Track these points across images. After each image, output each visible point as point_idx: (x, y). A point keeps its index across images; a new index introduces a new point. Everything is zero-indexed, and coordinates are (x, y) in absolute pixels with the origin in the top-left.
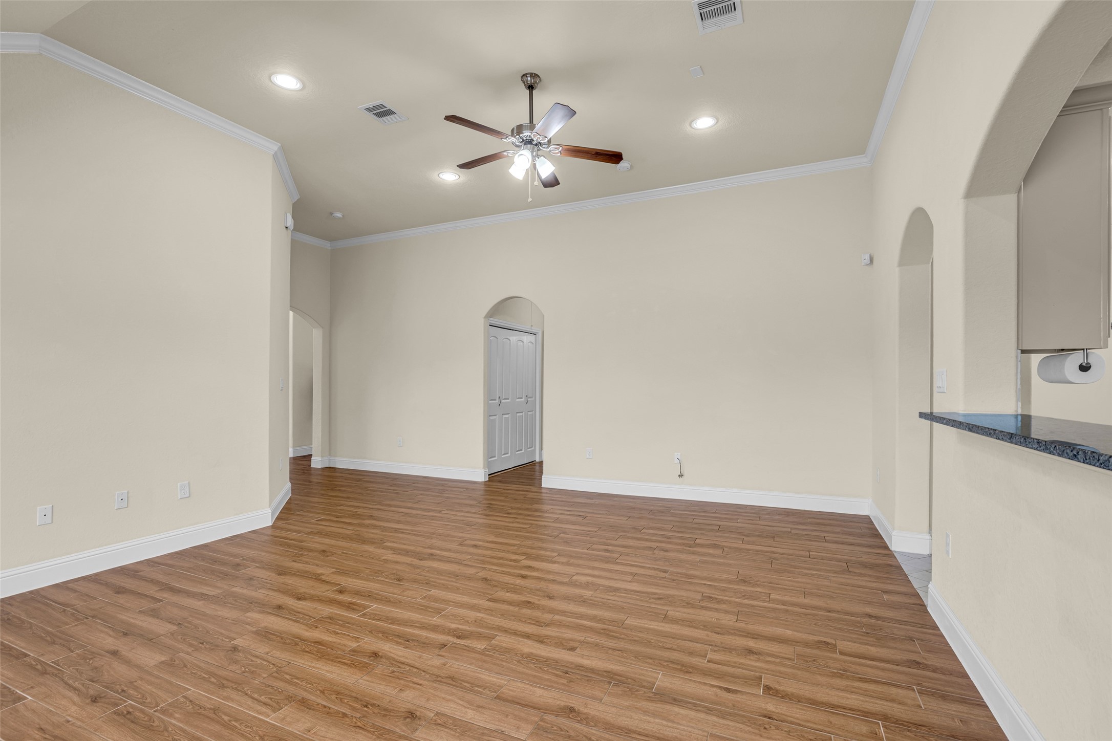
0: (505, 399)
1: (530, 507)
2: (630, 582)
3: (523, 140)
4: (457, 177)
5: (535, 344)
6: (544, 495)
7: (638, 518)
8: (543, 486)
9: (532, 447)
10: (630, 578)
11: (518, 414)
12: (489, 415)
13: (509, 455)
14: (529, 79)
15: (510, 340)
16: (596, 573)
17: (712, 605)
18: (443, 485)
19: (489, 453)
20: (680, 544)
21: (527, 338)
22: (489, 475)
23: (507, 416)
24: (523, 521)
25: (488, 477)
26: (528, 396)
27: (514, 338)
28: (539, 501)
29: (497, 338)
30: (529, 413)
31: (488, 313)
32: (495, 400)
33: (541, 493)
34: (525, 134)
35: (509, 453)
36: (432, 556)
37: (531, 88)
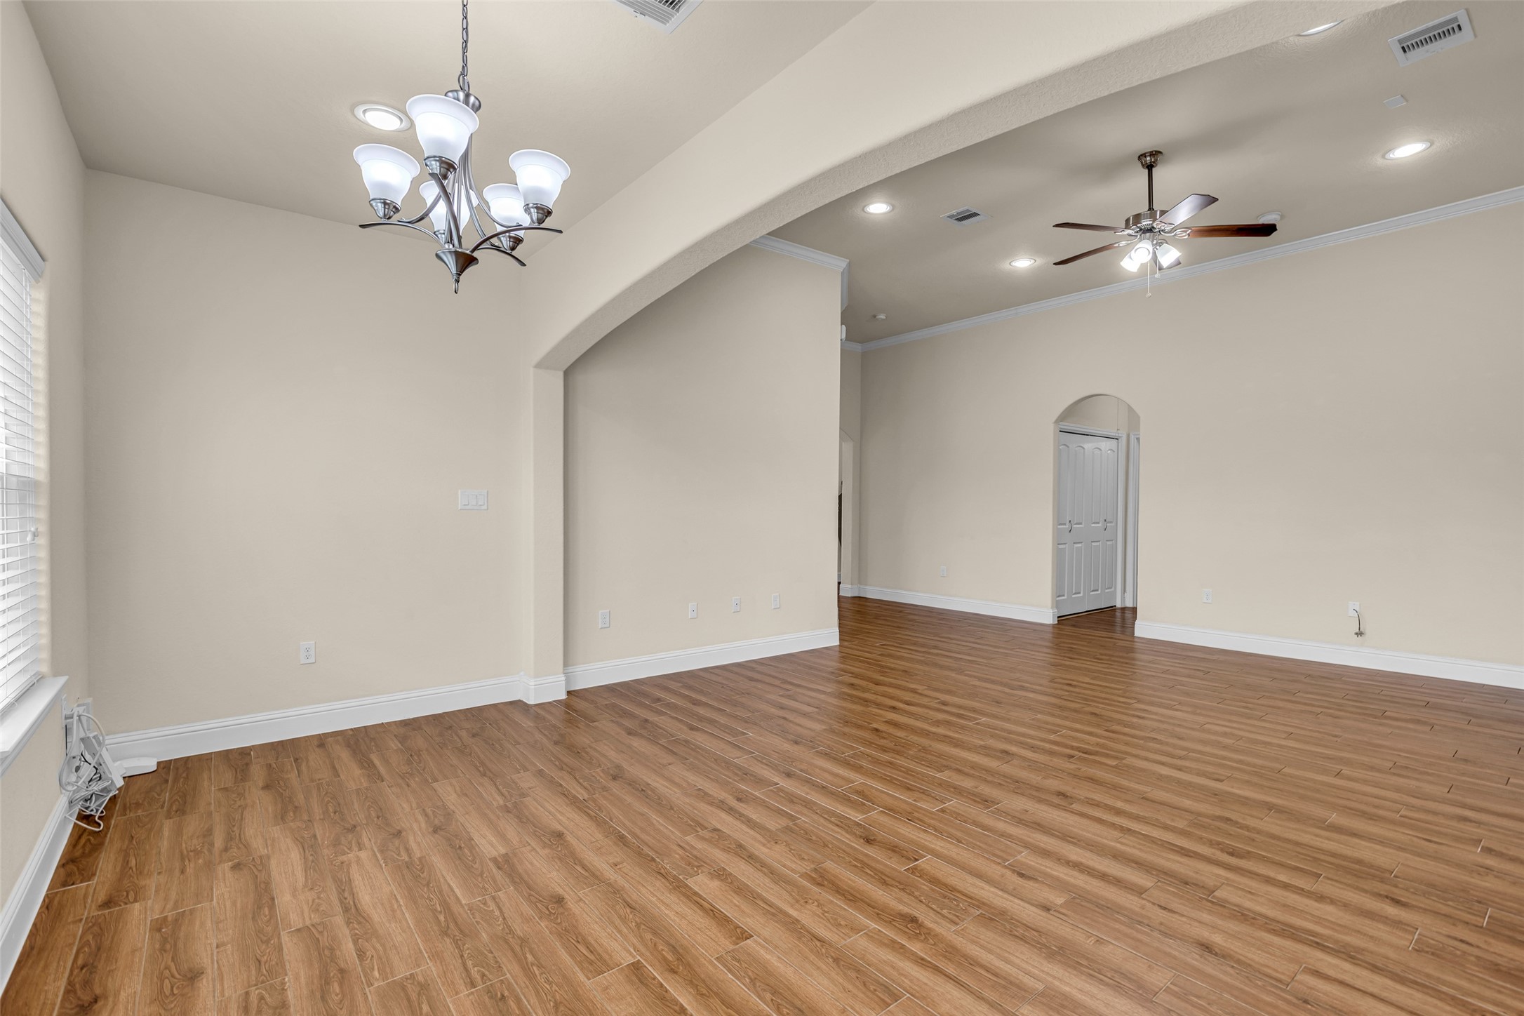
0: (1076, 524)
1: (1125, 655)
2: (1284, 739)
3: (1141, 230)
4: (1033, 261)
5: (1116, 451)
6: (1136, 644)
7: (1289, 681)
8: (1135, 635)
9: (1111, 588)
10: (1284, 736)
11: (1094, 544)
12: (1058, 543)
13: (1081, 595)
14: (1148, 158)
15: (1083, 448)
16: (1235, 725)
17: (1409, 774)
18: (1002, 624)
19: (1058, 593)
20: (1359, 714)
21: (1105, 445)
22: (1058, 617)
23: (1079, 545)
24: (1121, 668)
25: (1056, 619)
26: (1107, 521)
27: (1089, 445)
28: (1131, 650)
29: (1068, 447)
30: (1108, 543)
31: (1059, 417)
32: (1065, 524)
33: (1134, 642)
34: (1144, 223)
35: (1082, 593)
36: (1022, 688)
37: (1150, 168)
